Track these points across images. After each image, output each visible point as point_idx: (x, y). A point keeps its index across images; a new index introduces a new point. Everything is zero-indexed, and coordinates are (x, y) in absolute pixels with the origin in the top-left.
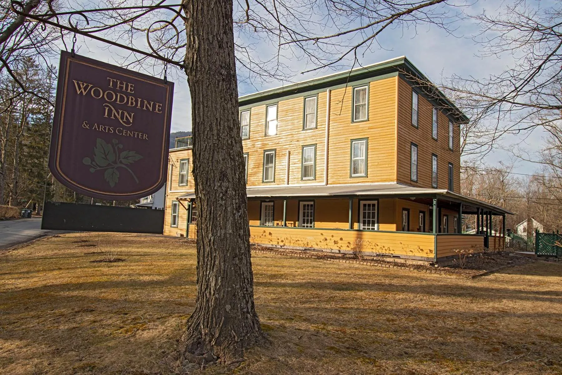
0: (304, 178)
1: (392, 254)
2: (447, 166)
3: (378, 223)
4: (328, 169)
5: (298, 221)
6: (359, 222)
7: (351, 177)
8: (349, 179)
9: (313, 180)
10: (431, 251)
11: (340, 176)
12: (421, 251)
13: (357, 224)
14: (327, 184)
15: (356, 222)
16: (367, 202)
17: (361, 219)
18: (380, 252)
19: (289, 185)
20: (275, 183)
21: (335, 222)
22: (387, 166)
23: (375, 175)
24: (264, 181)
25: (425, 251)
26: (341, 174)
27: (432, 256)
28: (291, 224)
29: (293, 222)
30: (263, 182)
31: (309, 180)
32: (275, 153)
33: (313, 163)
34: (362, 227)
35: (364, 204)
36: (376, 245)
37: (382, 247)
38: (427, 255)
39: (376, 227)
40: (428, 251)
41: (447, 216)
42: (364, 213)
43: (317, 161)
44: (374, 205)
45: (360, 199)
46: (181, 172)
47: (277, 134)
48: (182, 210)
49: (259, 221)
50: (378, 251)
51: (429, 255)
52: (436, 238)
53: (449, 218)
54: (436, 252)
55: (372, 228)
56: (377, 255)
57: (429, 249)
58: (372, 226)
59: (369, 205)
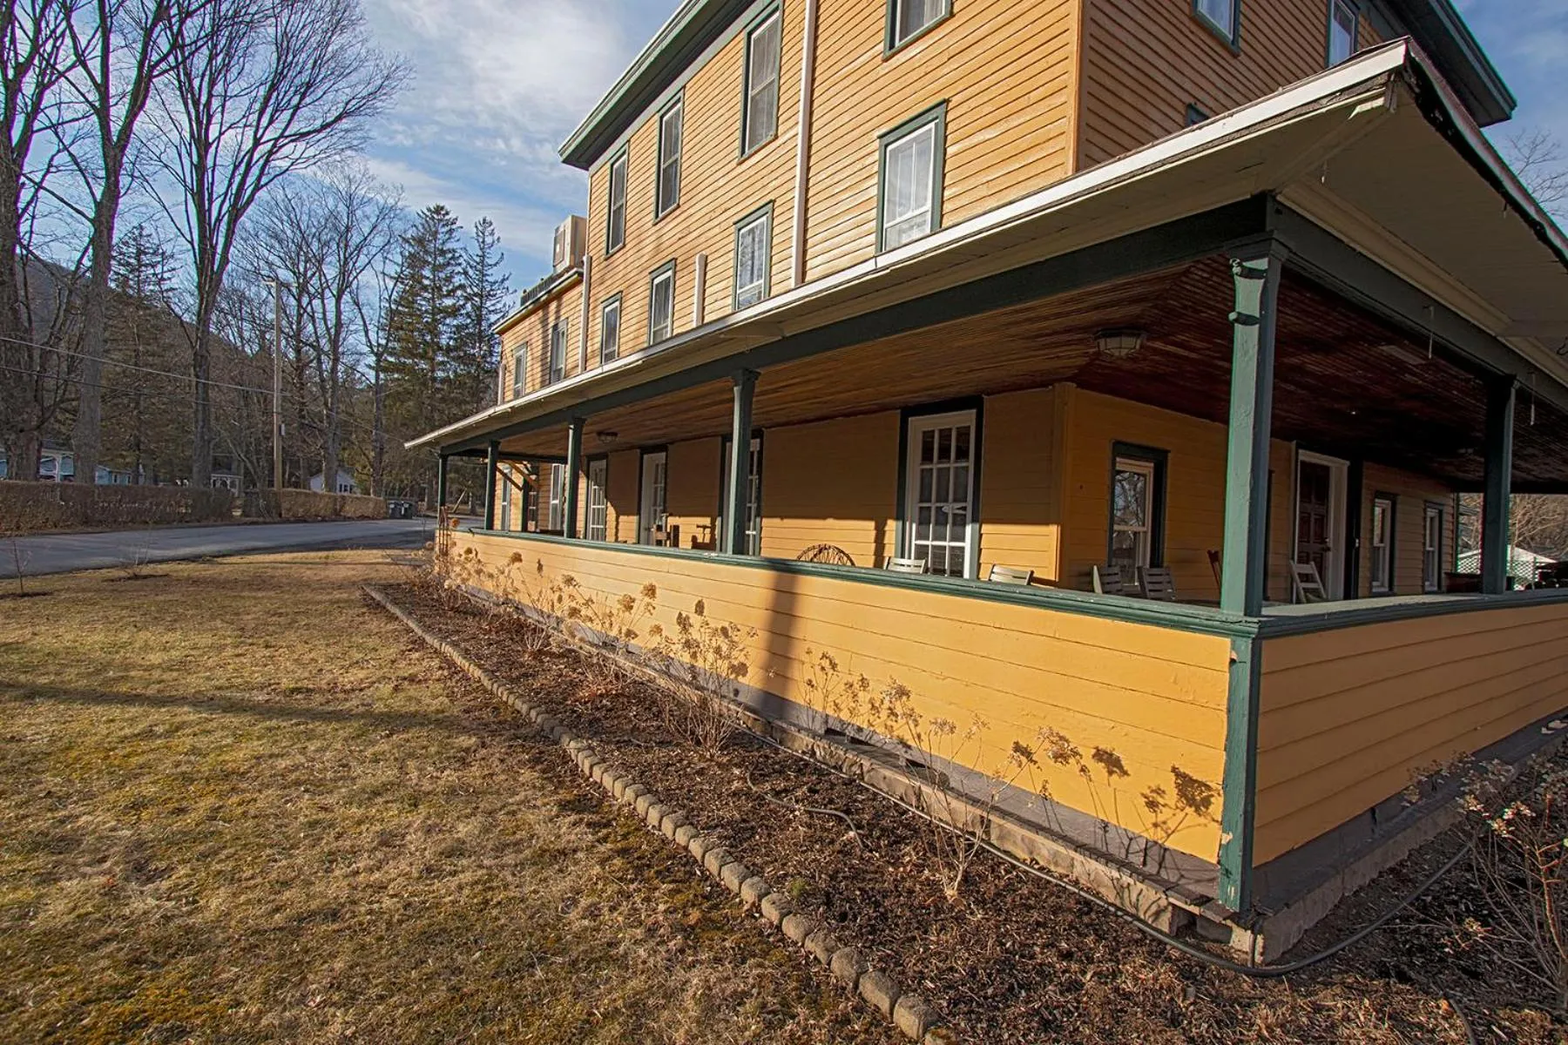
1: (906, 745)
3: (974, 520)
6: (900, 516)
10: (1191, 791)
12: (1098, 769)
13: (894, 524)
15: (892, 519)
16: (937, 422)
17: (912, 505)
18: (844, 716)
25: (1139, 779)
27: (1206, 838)
28: (705, 527)
29: (707, 521)
32: (675, 273)
33: (762, 281)
34: (914, 542)
35: (924, 433)
36: (826, 663)
37: (856, 686)
38: (1150, 817)
39: (967, 544)
40: (1169, 784)
41: (1392, 498)
42: (925, 476)
43: (773, 272)
44: (963, 434)
45: (909, 411)
46: (516, 383)
47: (679, 206)
48: (515, 490)
49: (635, 518)
50: (836, 705)
51: (1172, 825)
52: (1245, 671)
53: (1399, 507)
54: (1245, 812)
55: (952, 548)
56: (830, 732)
57: (1174, 770)
58: (953, 539)
59: (945, 435)
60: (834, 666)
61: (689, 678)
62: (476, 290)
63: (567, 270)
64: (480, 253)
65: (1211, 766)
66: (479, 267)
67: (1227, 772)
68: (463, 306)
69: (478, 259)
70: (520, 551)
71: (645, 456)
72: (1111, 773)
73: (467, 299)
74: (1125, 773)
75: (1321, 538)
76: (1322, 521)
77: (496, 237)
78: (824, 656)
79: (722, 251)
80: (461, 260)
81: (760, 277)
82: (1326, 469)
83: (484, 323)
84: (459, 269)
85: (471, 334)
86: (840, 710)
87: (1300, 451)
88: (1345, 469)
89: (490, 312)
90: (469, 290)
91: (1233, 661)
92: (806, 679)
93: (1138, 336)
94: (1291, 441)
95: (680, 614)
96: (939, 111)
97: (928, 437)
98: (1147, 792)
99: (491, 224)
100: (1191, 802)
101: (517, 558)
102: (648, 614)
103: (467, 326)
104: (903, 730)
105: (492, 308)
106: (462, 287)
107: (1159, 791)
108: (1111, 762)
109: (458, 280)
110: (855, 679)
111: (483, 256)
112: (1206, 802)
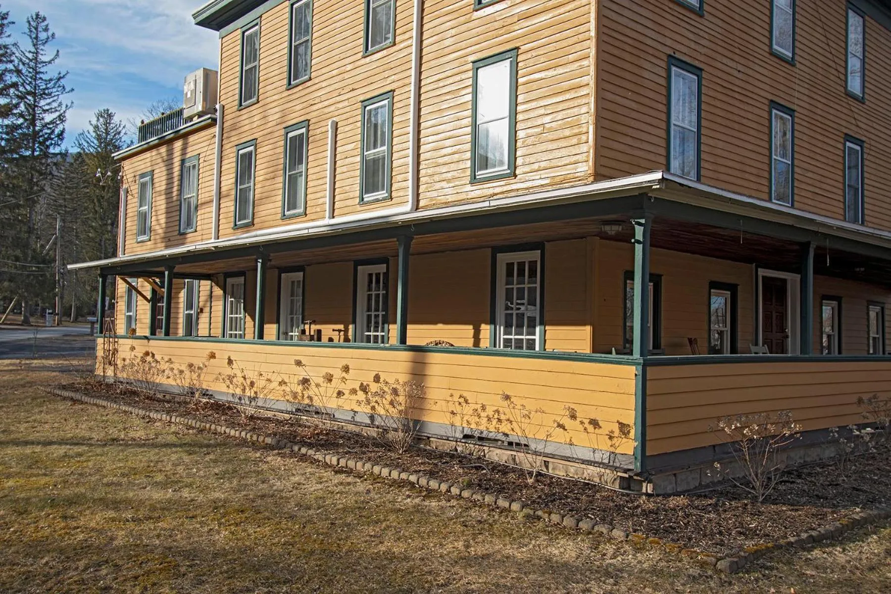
0: (368, 197)
1: (506, 435)
2: (840, 146)
3: (542, 323)
4: (418, 163)
5: (354, 322)
6: (492, 321)
7: (474, 180)
8: (469, 188)
9: (384, 199)
10: (624, 428)
11: (448, 181)
12: (590, 428)
13: (488, 327)
14: (417, 208)
15: (486, 323)
16: (516, 257)
17: (500, 313)
18: (473, 426)
19: (337, 220)
20: (308, 217)
21: (435, 323)
22: (567, 132)
23: (536, 166)
24: (287, 213)
25: (606, 428)
26: (449, 175)
27: (628, 446)
28: (340, 331)
29: (341, 327)
30: (284, 217)
31: (377, 200)
32: (308, 131)
33: (385, 148)
34: (502, 337)
35: (507, 264)
36: (462, 400)
37: (479, 410)
38: (609, 443)
39: (537, 337)
40: (616, 428)
41: (838, 299)
42: (509, 293)
43: (394, 143)
44: (533, 264)
45: (497, 250)
46: (141, 206)
47: (310, 79)
48: (141, 302)
49: (275, 326)
50: (468, 422)
51: (617, 445)
52: (640, 377)
53: (844, 306)
54: (642, 433)
55: (528, 340)
56: (466, 437)
57: (618, 422)
58: (528, 334)
59: (521, 265)
60: (466, 401)
61: (368, 421)
62: (28, 88)
63: (200, 115)
64: (33, 50)
65: (630, 417)
66: (32, 64)
67: (636, 418)
68: (16, 106)
69: (30, 56)
70: (214, 351)
71: (283, 275)
72: (595, 428)
73: (21, 98)
74: (600, 427)
75: (782, 329)
76: (782, 317)
77: (50, 33)
78: (461, 397)
79: (351, 121)
80: (13, 58)
81: (383, 144)
82: (784, 281)
83: (38, 123)
84: (10, 66)
85: (24, 134)
86: (470, 424)
87: (759, 269)
88: (799, 280)
89: (45, 111)
90: (21, 89)
91: (636, 375)
92: (450, 410)
93: (620, 225)
94: (752, 263)
95: (362, 384)
96: (514, 53)
97: (510, 266)
98: (608, 433)
99: (44, 19)
100: (624, 433)
101: (213, 356)
102: (343, 383)
103: (20, 127)
104: (505, 428)
105: (47, 107)
106: (15, 85)
107: (612, 432)
108: (595, 423)
109: (11, 78)
110: (479, 407)
111: (37, 53)
112: (629, 432)
